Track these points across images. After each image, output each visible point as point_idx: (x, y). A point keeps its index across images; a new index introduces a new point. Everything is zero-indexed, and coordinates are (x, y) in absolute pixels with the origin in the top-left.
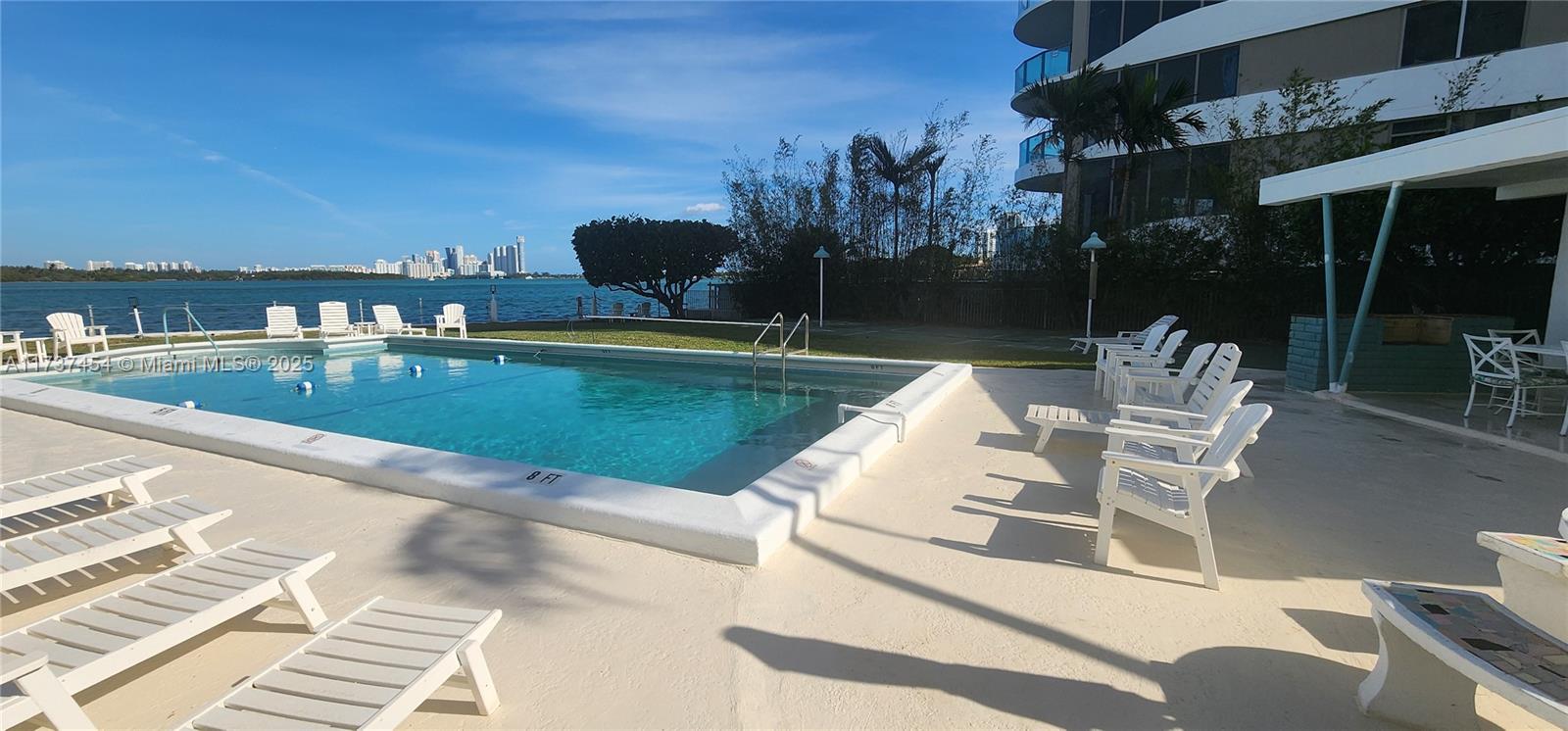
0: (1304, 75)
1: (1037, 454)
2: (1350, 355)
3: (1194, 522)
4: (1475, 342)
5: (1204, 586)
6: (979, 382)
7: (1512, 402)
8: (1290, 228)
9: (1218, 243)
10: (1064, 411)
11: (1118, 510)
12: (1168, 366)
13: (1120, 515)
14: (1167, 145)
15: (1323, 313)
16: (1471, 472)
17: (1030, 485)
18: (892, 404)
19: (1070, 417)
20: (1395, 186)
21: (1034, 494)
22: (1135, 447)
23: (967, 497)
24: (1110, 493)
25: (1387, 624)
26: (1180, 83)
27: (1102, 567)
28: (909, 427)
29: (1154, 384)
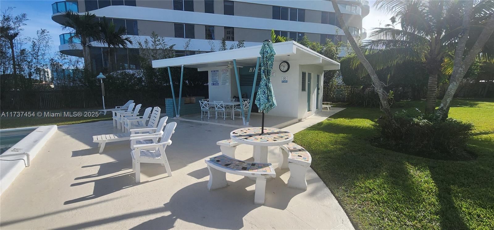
0: (156, 33)
1: (101, 154)
2: (179, 107)
3: (163, 159)
4: (201, 102)
5: (168, 177)
6: (62, 131)
7: (208, 114)
8: (159, 75)
9: (141, 78)
10: (108, 136)
11: (141, 163)
12: (137, 115)
13: (142, 164)
14: (121, 46)
15: (172, 97)
16: (206, 130)
17: (102, 166)
18: (15, 150)
19: (111, 137)
20: (182, 66)
21: (105, 168)
22: (139, 142)
23: (76, 179)
24: (137, 158)
25: (211, 168)
26: (122, 28)
27: (139, 183)
28: (31, 158)
29: (135, 122)
